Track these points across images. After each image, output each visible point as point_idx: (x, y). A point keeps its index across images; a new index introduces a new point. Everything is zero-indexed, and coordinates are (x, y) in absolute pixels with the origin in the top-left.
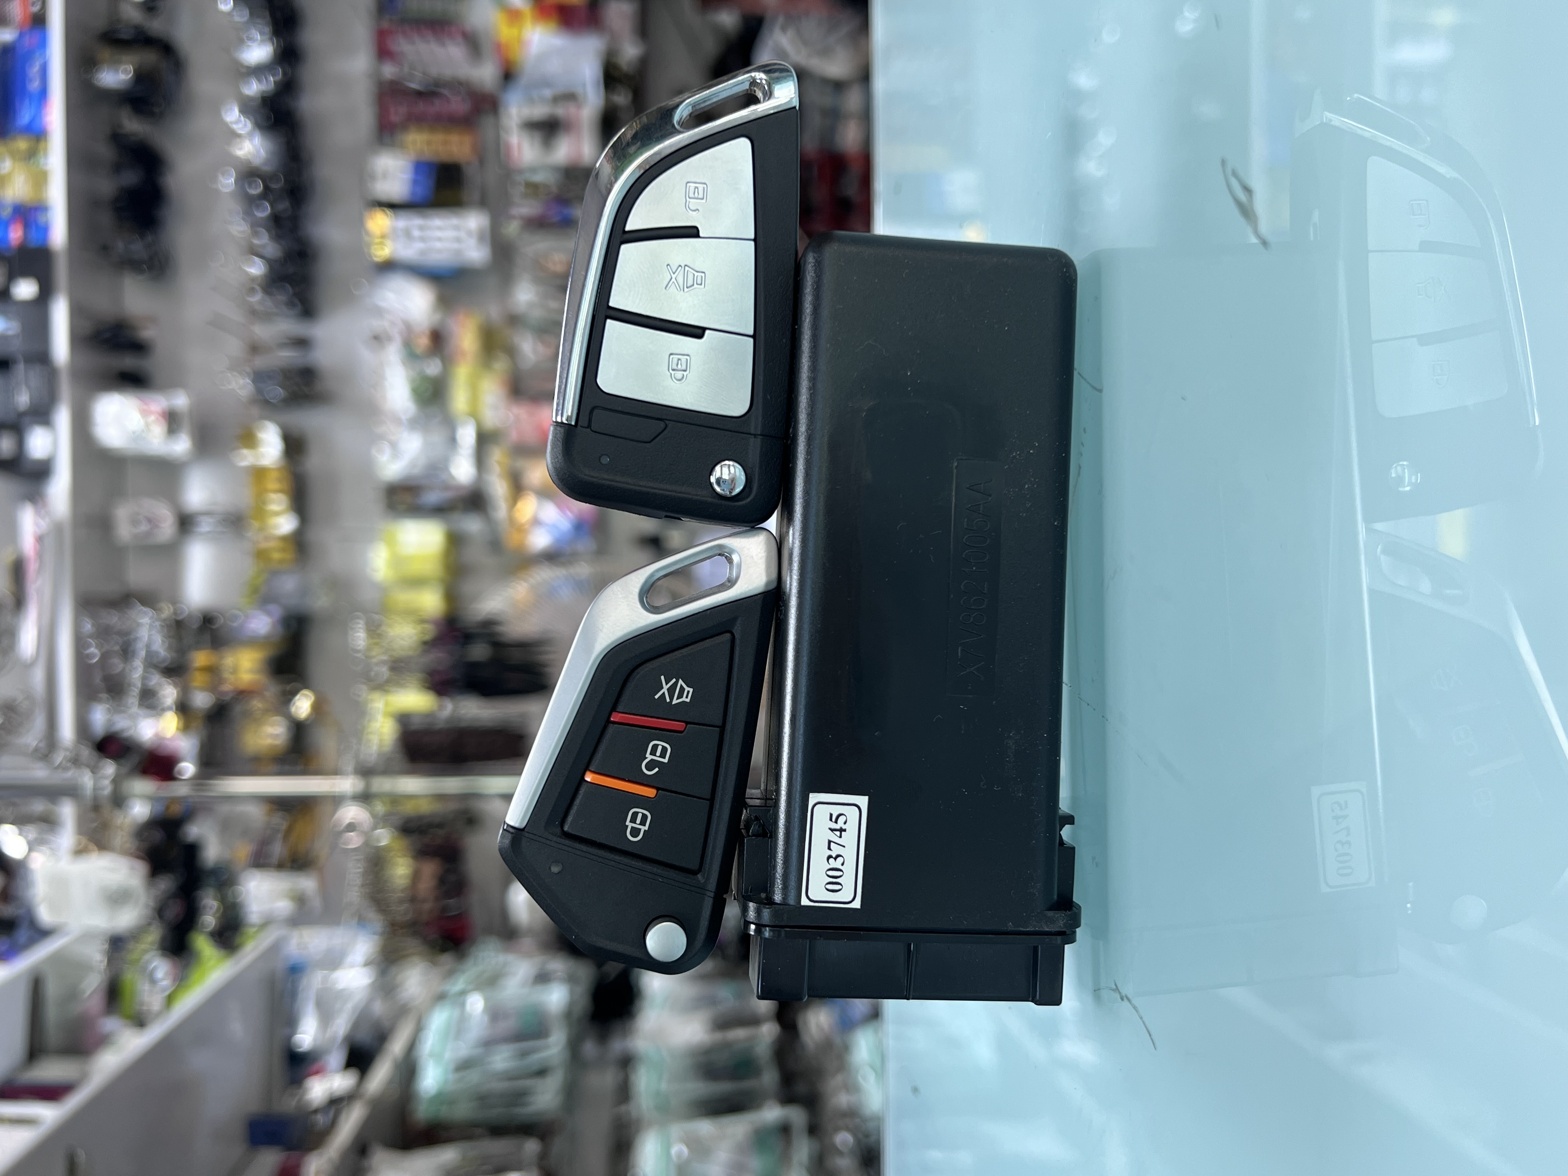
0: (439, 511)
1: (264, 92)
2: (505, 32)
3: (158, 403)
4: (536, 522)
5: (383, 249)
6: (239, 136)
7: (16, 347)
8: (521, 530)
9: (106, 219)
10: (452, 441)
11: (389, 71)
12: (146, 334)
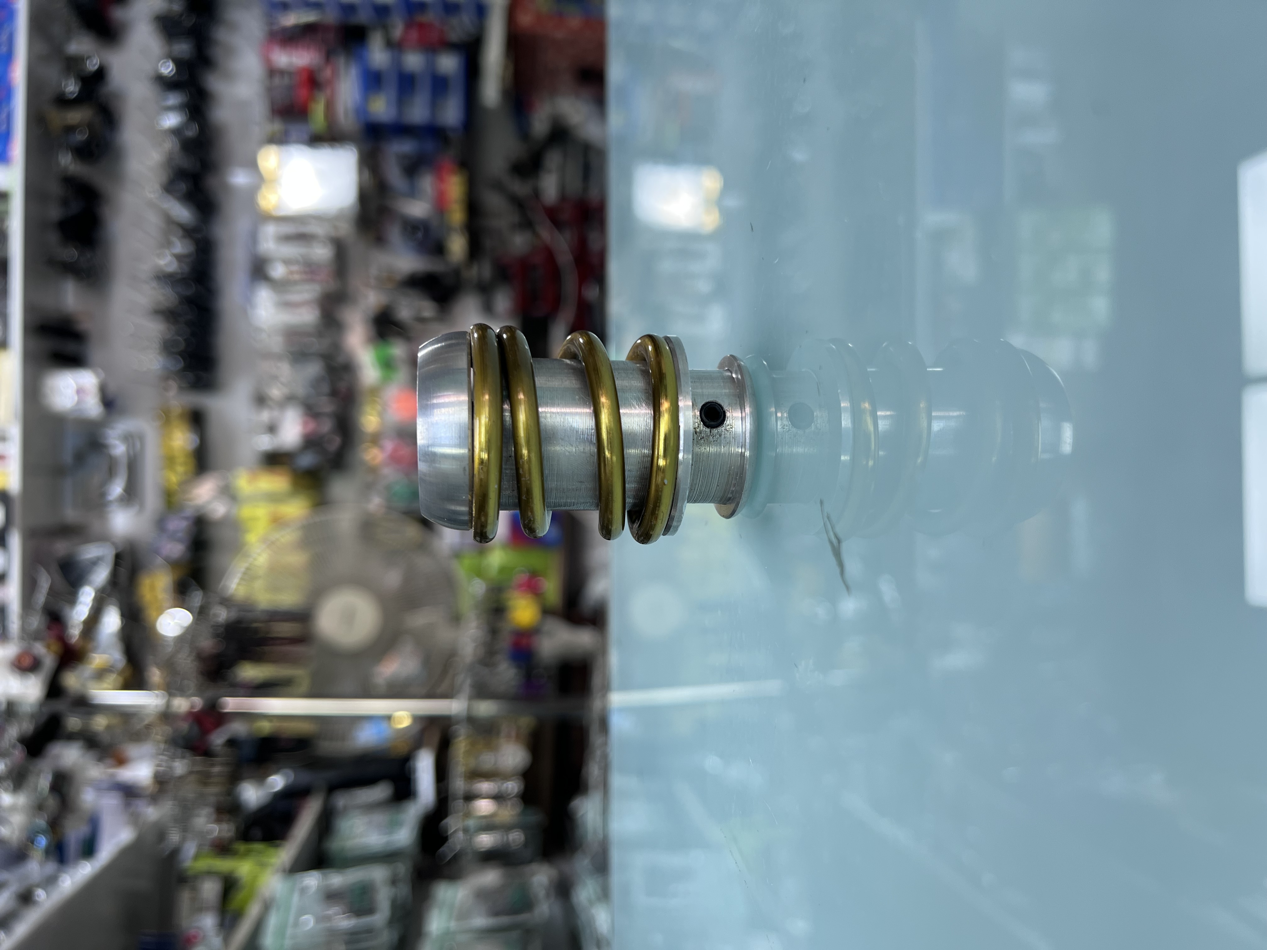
9: (53, 238)
12: (85, 325)
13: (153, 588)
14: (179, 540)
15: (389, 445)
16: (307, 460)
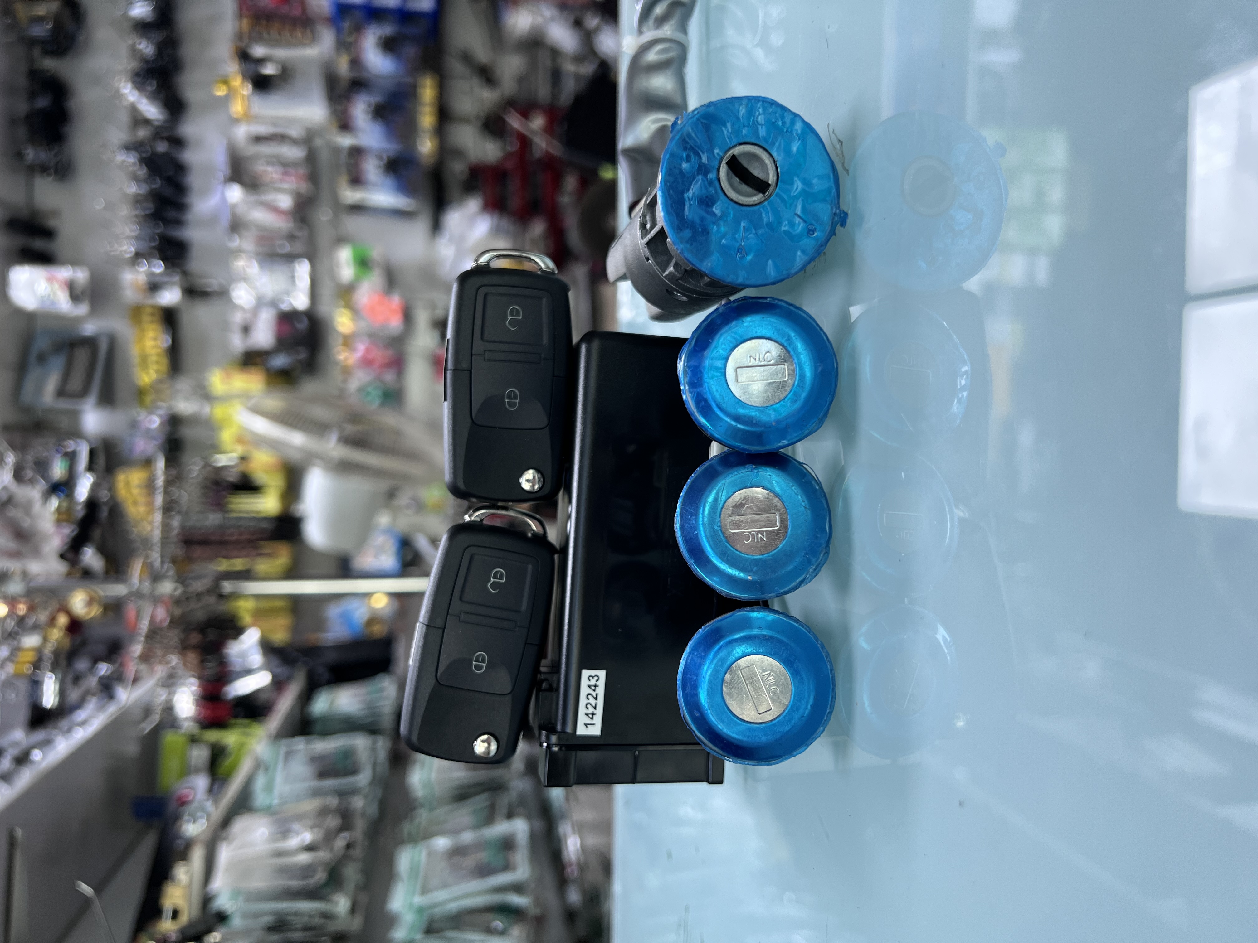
3: (60, 275)
12: (52, 223)
13: (128, 484)
14: (153, 438)
15: (361, 348)
16: (280, 361)
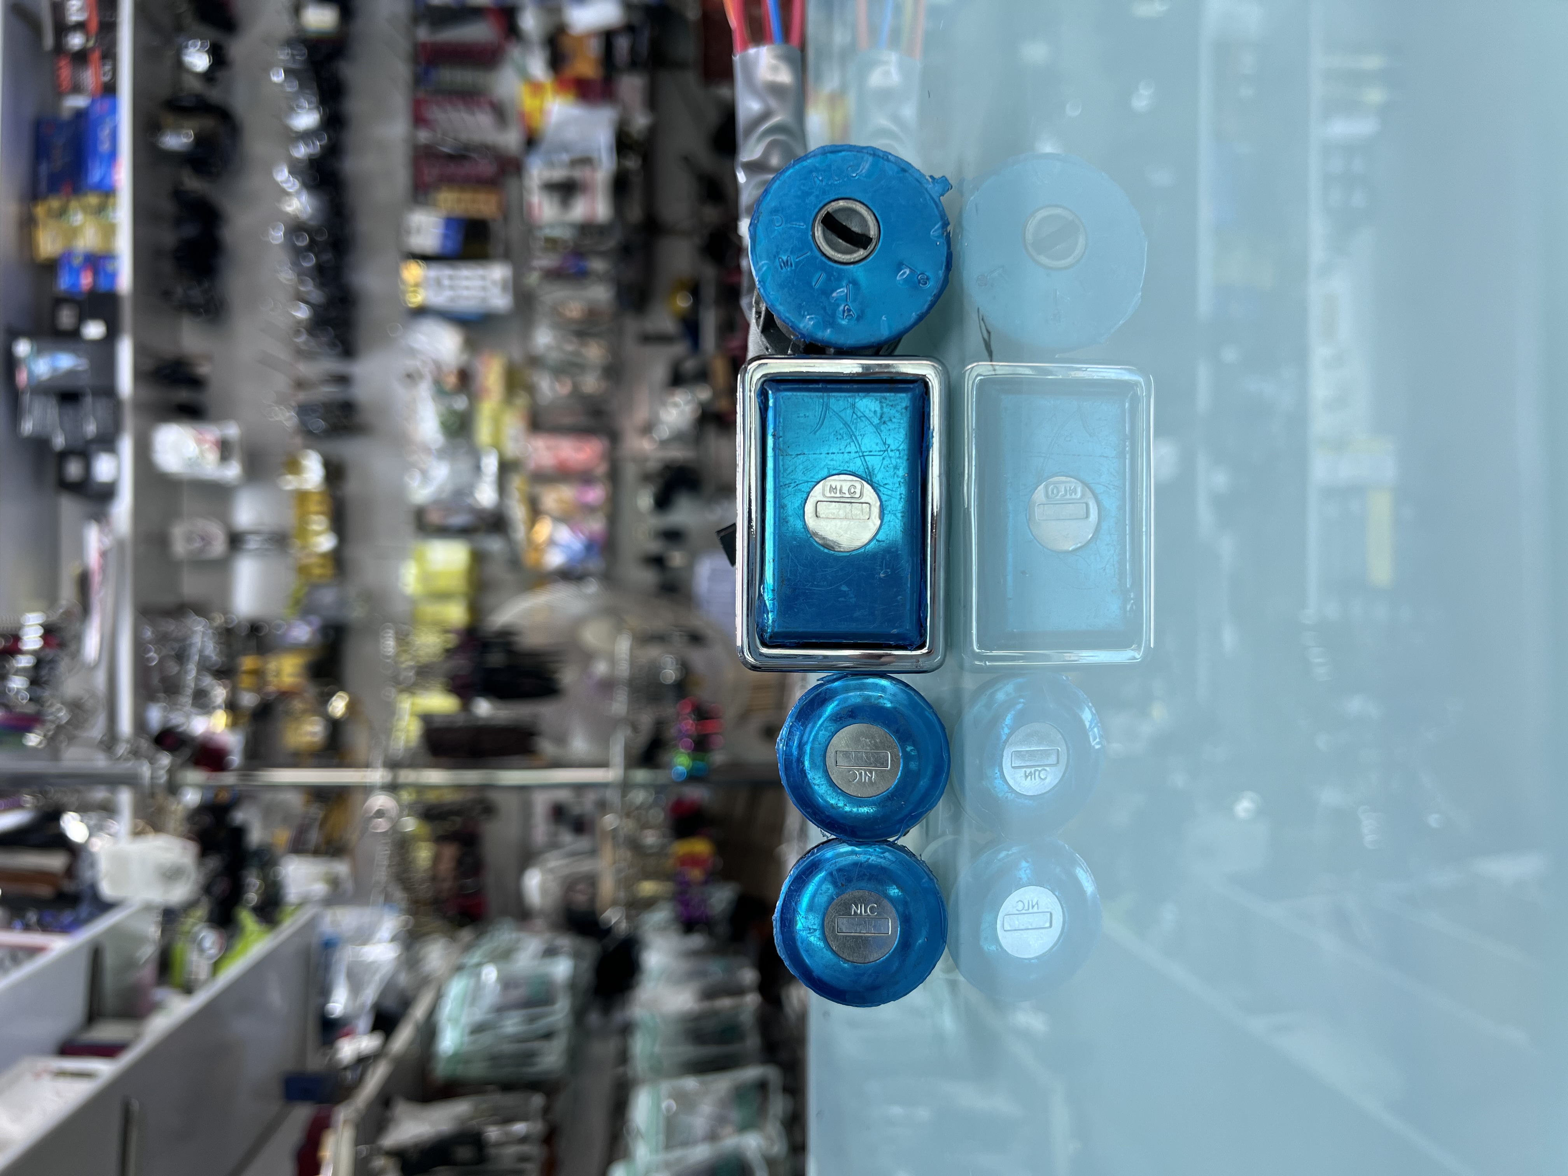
0: (463, 532)
1: (311, 155)
2: (528, 102)
3: (212, 433)
4: (552, 542)
5: (416, 297)
6: (288, 194)
7: (85, 382)
8: (538, 549)
9: (167, 267)
10: (477, 469)
11: (424, 136)
12: (203, 369)
